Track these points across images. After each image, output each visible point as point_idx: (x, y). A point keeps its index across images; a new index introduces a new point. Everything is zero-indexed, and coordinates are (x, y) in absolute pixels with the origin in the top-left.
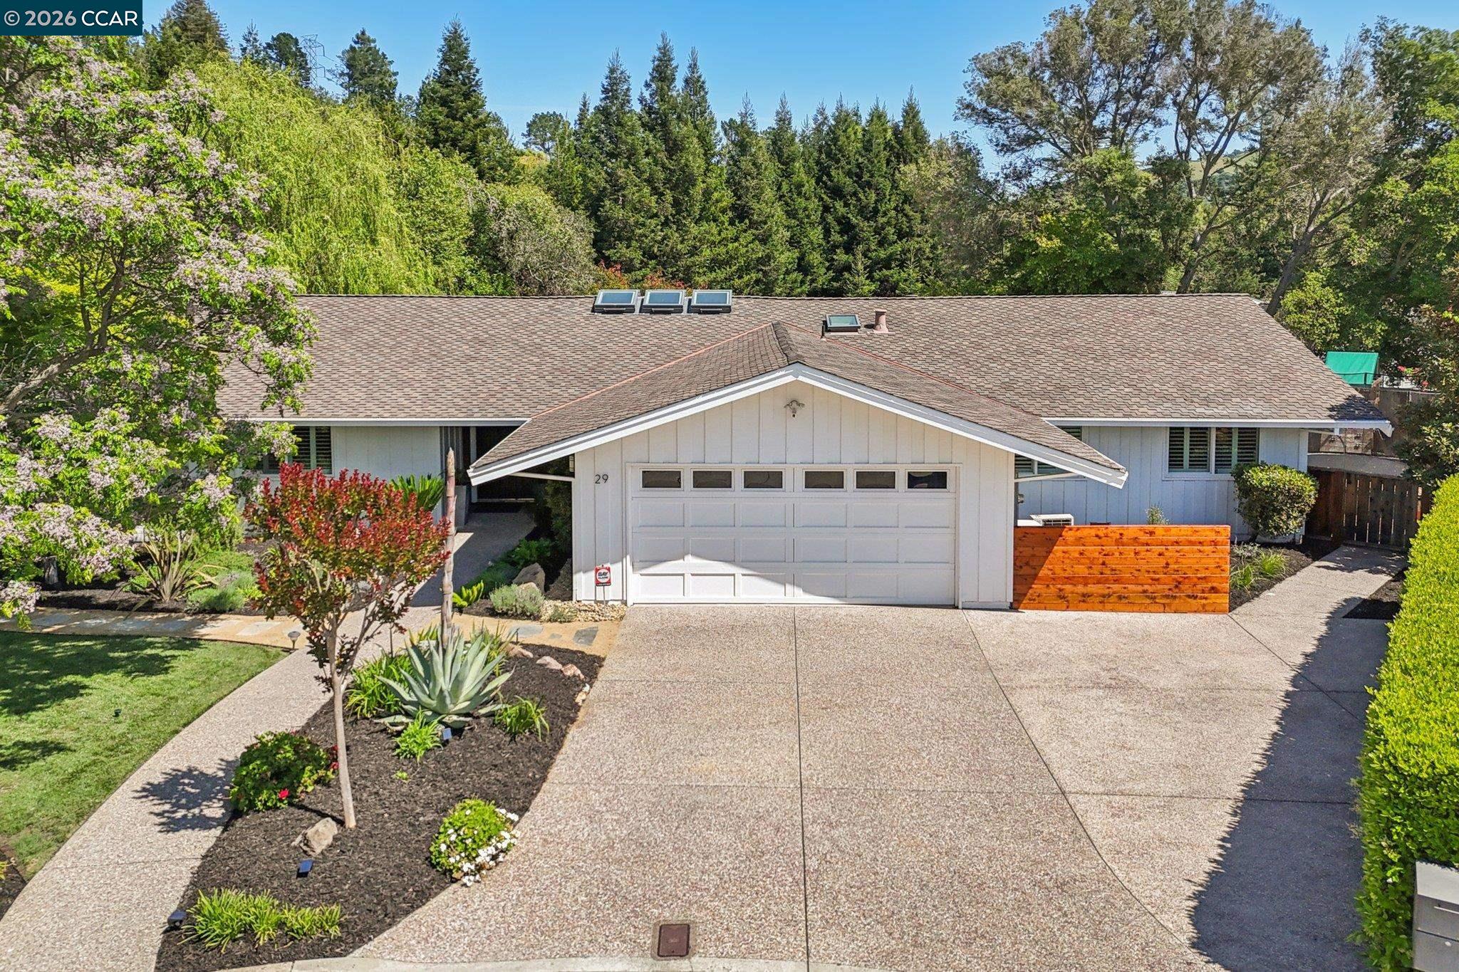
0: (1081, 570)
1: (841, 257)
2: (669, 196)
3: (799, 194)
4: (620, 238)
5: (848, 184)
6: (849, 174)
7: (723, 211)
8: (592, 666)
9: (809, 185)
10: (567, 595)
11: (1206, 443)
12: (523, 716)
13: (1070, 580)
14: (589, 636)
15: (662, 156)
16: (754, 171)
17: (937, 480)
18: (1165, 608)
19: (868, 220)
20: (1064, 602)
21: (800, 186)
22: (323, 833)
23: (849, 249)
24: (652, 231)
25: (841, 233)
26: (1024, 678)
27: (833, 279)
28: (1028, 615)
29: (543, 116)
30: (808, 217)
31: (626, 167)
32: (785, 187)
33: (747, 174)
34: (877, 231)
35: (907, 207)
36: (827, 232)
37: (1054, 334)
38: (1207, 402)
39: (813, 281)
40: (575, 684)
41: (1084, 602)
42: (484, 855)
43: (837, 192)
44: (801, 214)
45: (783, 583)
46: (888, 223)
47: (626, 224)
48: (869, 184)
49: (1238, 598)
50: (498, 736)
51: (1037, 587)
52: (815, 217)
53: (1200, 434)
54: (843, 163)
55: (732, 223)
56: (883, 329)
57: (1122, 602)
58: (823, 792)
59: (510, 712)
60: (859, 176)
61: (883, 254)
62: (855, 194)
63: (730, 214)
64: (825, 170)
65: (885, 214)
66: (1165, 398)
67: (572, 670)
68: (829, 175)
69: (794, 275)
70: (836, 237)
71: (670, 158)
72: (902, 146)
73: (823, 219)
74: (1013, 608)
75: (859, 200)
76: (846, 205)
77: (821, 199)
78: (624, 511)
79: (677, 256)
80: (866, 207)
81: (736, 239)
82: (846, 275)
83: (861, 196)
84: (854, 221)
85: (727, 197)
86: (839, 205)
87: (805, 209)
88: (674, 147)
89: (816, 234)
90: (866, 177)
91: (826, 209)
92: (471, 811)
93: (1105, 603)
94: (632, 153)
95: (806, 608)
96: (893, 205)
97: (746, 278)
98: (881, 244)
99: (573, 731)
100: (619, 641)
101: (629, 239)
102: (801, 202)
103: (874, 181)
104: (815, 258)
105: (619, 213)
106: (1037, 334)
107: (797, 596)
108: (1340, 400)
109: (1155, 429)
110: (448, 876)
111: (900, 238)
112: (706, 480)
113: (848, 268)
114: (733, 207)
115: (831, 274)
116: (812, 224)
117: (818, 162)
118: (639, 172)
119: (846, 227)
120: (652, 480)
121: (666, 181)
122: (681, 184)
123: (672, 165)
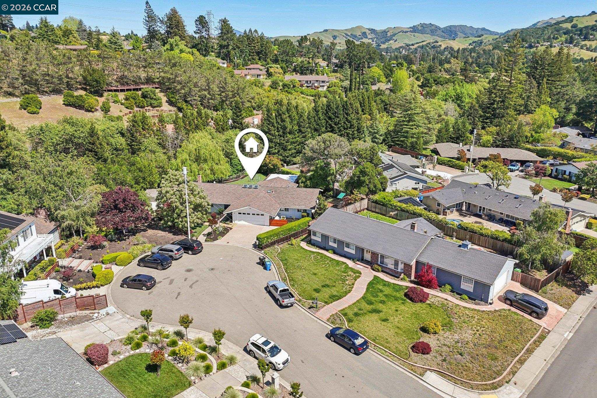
2: (281, 131)
6: (333, 114)
7: (296, 131)
8: (231, 228)
10: (232, 223)
12: (224, 232)
13: (274, 224)
17: (263, 215)
22: (212, 237)
25: (330, 128)
32: (316, 118)
34: (338, 128)
38: (299, 206)
40: (229, 230)
42: (220, 239)
43: (330, 118)
46: (341, 126)
50: (222, 233)
51: (271, 224)
53: (301, 210)
56: (273, 193)
60: (335, 114)
64: (327, 112)
66: (295, 205)
74: (269, 226)
75: (335, 120)
76: (332, 121)
77: (325, 120)
78: (237, 216)
80: (337, 122)
86: (330, 121)
90: (337, 115)
91: (327, 122)
92: (219, 236)
93: (277, 226)
96: (343, 121)
99: (228, 233)
100: (235, 227)
103: (339, 116)
106: (290, 194)
108: (313, 206)
109: (296, 209)
110: (218, 239)
112: (243, 214)
119: (332, 127)
120: (239, 213)
121: (281, 128)
122: (284, 128)
123: (282, 124)
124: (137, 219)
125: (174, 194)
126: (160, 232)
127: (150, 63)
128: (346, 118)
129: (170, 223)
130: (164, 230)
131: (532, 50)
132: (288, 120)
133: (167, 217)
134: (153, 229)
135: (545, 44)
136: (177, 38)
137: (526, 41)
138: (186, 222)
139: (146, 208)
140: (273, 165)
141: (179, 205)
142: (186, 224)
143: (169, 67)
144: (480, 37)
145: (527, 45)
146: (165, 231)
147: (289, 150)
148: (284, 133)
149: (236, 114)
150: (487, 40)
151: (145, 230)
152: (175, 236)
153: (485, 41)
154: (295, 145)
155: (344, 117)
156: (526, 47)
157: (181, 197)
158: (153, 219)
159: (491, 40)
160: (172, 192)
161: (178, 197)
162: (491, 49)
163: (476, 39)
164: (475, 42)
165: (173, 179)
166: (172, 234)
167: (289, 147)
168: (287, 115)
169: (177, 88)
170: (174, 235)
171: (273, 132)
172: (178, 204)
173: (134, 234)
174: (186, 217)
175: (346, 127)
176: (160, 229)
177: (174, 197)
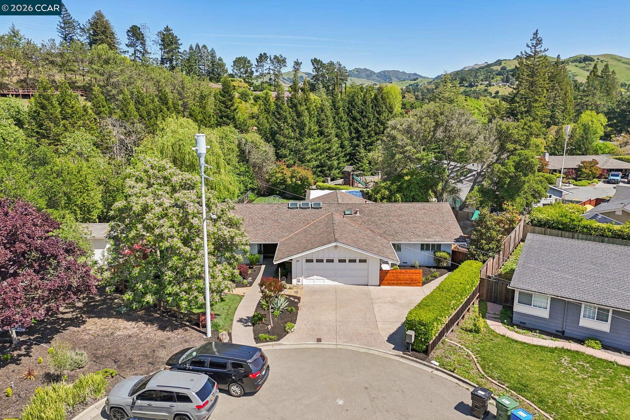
0: (393, 278)
1: (355, 142)
2: (297, 131)
3: (341, 121)
4: (281, 146)
5: (358, 116)
6: (358, 112)
7: (315, 132)
8: (299, 299)
9: (345, 117)
10: (291, 283)
11: (429, 247)
12: (292, 310)
13: (391, 280)
14: (297, 292)
15: (295, 118)
16: (325, 118)
17: (365, 261)
18: (409, 286)
19: (364, 129)
20: (389, 284)
21: (341, 118)
22: (270, 327)
23: (358, 140)
24: (293, 144)
25: (355, 133)
26: (377, 301)
27: (353, 150)
28: (382, 287)
29: (239, 58)
30: (344, 128)
31: (284, 123)
32: (337, 118)
33: (323, 119)
34: (368, 133)
35: (378, 124)
36: (350, 133)
37: (399, 216)
38: (428, 237)
39: (345, 150)
40: (297, 303)
41: (393, 284)
42: (292, 330)
43: (354, 119)
44: (342, 128)
45: (334, 281)
46: (372, 130)
47: (284, 141)
48: (365, 116)
49: (424, 283)
50: (288, 313)
51: (384, 282)
52: (347, 128)
53: (428, 245)
54: (357, 108)
55: (318, 136)
56: (358, 214)
57: (401, 284)
58: (340, 321)
59: (290, 309)
60: (362, 113)
61: (369, 141)
62: (360, 120)
63: (317, 133)
64: (350, 111)
65: (371, 126)
66: (419, 236)
67: (296, 300)
68: (352, 113)
69: (339, 149)
70: (354, 135)
71: (298, 118)
72: (377, 102)
73: (349, 128)
74: (379, 286)
75: (362, 122)
76: (358, 123)
77: (348, 121)
78: (302, 267)
79: (299, 151)
80: (365, 124)
81: (319, 142)
82: (357, 148)
83: (362, 120)
84: (360, 129)
85: (317, 128)
86: (355, 124)
87: (343, 126)
88: (299, 115)
89: (347, 135)
90: (364, 114)
91: (351, 125)
92: (289, 324)
93: (397, 284)
94: (286, 118)
95: (338, 286)
96: (373, 123)
97: (323, 156)
98: (369, 137)
99: (299, 311)
100: (303, 294)
101: (285, 147)
102: (342, 123)
103: (367, 115)
104: (346, 143)
105: (282, 139)
106: (394, 216)
107: (336, 283)
108: (458, 237)
109: (418, 244)
110: (288, 332)
111: (376, 135)
112: (318, 261)
113: (358, 146)
114: (318, 131)
115: (352, 148)
116: (345, 131)
117: (348, 108)
118: (288, 124)
119: (357, 131)
120: (308, 261)
121: (297, 126)
122: (302, 126)
123: (298, 120)
124: (55, 293)
125: (166, 215)
126: (122, 323)
127: (68, 61)
128: (378, 118)
129: (149, 298)
130: (130, 316)
131: (472, 89)
132: (306, 113)
133: (143, 282)
134: (100, 317)
135: (483, 83)
136: (105, 46)
137: (465, 80)
138: (202, 291)
139: (81, 260)
140: (301, 179)
141: (180, 244)
142: (201, 298)
143: (99, 65)
144: (415, 80)
145: (467, 84)
146: (135, 319)
147: (308, 161)
148: (300, 134)
149: (224, 102)
150: (422, 83)
151: (76, 322)
152: (168, 334)
153: (420, 84)
154: (317, 153)
155: (374, 117)
156: (467, 87)
157: (184, 222)
158: (101, 290)
159: (426, 83)
160: (158, 210)
161: (176, 222)
162: (434, 88)
163: (413, 82)
164: (412, 85)
165: (157, 178)
166: (155, 327)
167: (308, 157)
168: (305, 107)
169: (111, 93)
170: (162, 328)
171: (286, 132)
172: (177, 242)
173: (46, 338)
174: (200, 277)
175: (378, 131)
176: (119, 315)
177: (165, 222)
